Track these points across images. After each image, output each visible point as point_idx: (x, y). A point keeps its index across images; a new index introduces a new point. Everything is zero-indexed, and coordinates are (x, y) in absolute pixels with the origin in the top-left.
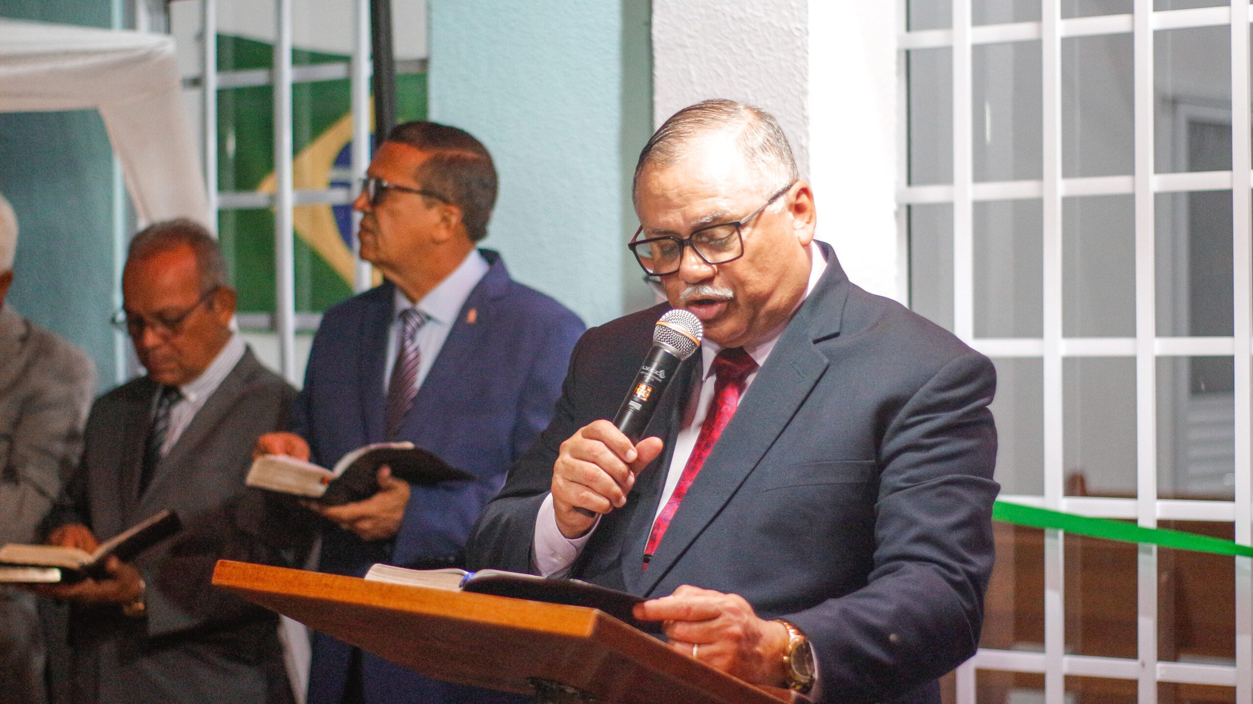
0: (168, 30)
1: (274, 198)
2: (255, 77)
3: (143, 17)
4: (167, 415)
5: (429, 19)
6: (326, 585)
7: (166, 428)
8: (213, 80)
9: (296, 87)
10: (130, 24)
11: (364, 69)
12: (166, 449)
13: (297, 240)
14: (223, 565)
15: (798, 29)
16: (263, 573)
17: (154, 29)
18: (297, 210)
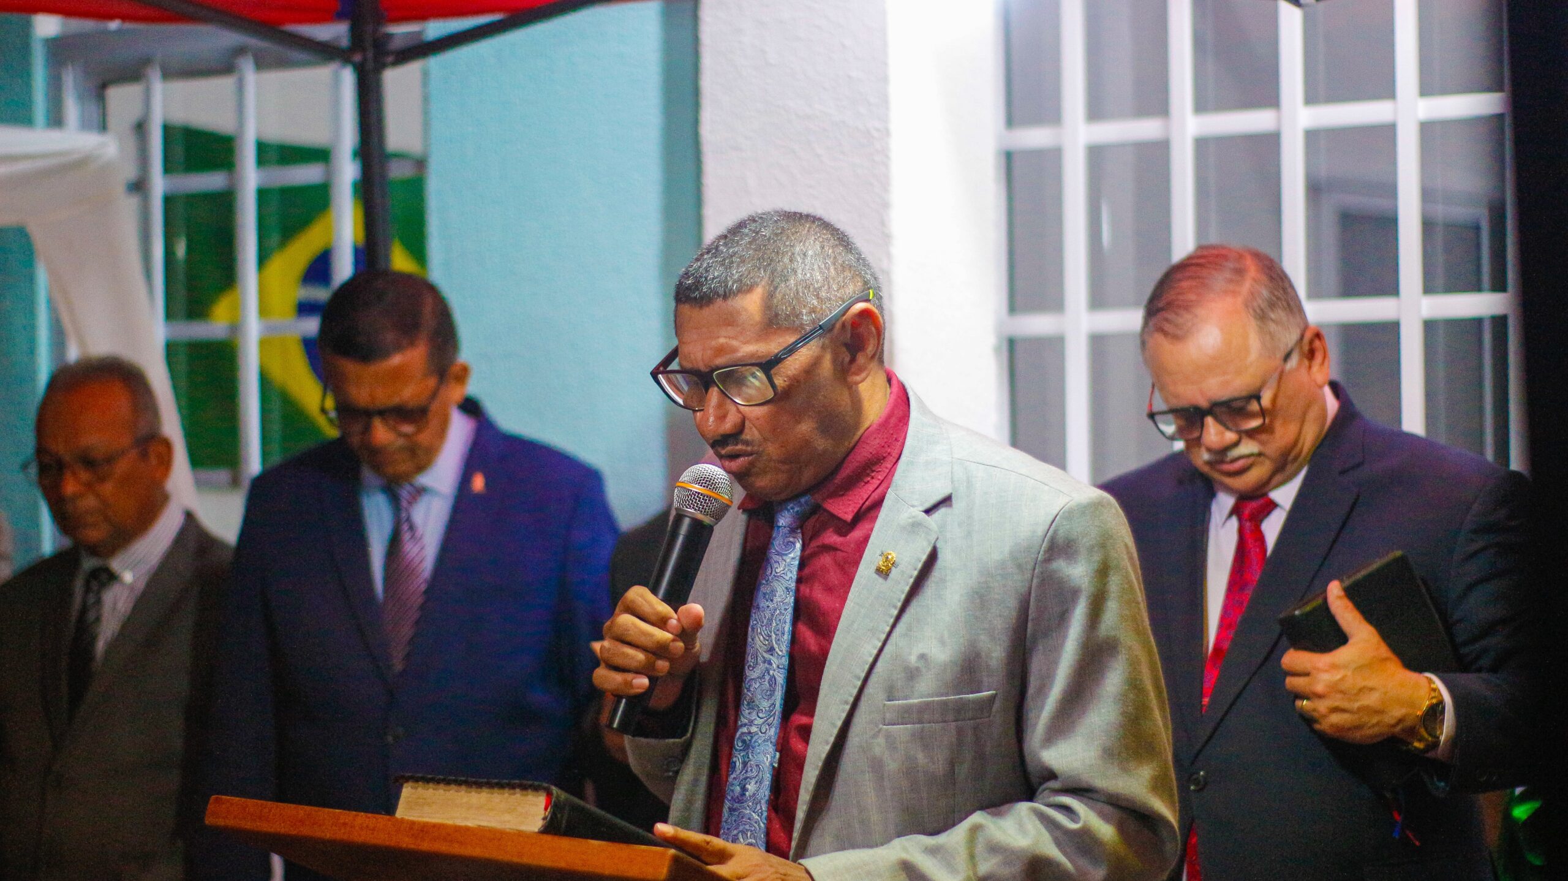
0: (103, 127)
1: (236, 328)
2: (211, 181)
3: (72, 109)
4: (99, 602)
5: (426, 113)
6: (345, 824)
7: (98, 619)
8: (159, 184)
9: (263, 194)
10: (56, 120)
11: (348, 171)
12: (101, 646)
13: (265, 381)
14: (217, 801)
15: (878, 130)
16: (266, 810)
17: (85, 125)
18: (263, 344)
